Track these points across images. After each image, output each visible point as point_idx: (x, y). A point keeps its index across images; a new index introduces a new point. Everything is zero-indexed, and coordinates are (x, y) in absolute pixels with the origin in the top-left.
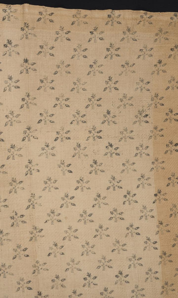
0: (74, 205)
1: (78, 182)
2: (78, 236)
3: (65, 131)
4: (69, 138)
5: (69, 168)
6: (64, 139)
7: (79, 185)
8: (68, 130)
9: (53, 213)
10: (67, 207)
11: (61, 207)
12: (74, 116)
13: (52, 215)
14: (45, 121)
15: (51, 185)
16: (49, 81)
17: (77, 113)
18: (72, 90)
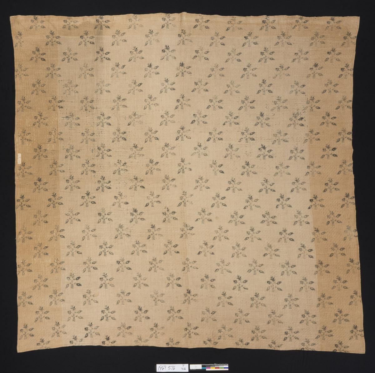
0: (225, 205)
1: (230, 183)
2: (228, 237)
3: (217, 132)
4: (222, 139)
5: (221, 169)
6: (216, 139)
7: (231, 186)
8: (220, 131)
9: (204, 211)
10: (218, 206)
11: (212, 206)
12: (227, 117)
13: (203, 214)
14: (199, 122)
15: (203, 184)
16: (203, 83)
17: (230, 114)
18: (225, 93)
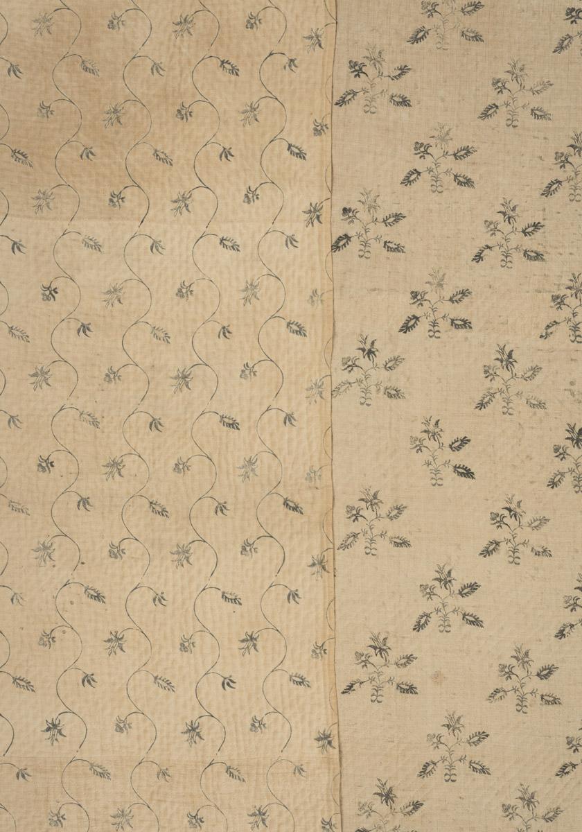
0: (476, 622)
1: (497, 520)
2: (486, 764)
3: (448, 292)
4: (466, 324)
5: (461, 458)
6: (444, 325)
7: (502, 534)
8: (462, 285)
9: (380, 649)
10: (445, 627)
11: (419, 627)
12: (492, 227)
13: (376, 659)
14: (365, 244)
15: (379, 526)
16: (389, 68)
17: (504, 214)
18: (485, 115)
